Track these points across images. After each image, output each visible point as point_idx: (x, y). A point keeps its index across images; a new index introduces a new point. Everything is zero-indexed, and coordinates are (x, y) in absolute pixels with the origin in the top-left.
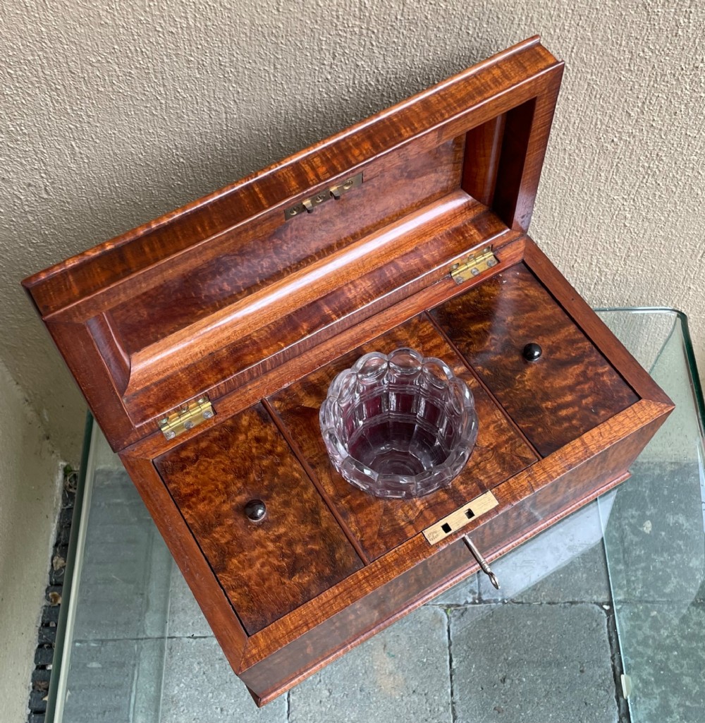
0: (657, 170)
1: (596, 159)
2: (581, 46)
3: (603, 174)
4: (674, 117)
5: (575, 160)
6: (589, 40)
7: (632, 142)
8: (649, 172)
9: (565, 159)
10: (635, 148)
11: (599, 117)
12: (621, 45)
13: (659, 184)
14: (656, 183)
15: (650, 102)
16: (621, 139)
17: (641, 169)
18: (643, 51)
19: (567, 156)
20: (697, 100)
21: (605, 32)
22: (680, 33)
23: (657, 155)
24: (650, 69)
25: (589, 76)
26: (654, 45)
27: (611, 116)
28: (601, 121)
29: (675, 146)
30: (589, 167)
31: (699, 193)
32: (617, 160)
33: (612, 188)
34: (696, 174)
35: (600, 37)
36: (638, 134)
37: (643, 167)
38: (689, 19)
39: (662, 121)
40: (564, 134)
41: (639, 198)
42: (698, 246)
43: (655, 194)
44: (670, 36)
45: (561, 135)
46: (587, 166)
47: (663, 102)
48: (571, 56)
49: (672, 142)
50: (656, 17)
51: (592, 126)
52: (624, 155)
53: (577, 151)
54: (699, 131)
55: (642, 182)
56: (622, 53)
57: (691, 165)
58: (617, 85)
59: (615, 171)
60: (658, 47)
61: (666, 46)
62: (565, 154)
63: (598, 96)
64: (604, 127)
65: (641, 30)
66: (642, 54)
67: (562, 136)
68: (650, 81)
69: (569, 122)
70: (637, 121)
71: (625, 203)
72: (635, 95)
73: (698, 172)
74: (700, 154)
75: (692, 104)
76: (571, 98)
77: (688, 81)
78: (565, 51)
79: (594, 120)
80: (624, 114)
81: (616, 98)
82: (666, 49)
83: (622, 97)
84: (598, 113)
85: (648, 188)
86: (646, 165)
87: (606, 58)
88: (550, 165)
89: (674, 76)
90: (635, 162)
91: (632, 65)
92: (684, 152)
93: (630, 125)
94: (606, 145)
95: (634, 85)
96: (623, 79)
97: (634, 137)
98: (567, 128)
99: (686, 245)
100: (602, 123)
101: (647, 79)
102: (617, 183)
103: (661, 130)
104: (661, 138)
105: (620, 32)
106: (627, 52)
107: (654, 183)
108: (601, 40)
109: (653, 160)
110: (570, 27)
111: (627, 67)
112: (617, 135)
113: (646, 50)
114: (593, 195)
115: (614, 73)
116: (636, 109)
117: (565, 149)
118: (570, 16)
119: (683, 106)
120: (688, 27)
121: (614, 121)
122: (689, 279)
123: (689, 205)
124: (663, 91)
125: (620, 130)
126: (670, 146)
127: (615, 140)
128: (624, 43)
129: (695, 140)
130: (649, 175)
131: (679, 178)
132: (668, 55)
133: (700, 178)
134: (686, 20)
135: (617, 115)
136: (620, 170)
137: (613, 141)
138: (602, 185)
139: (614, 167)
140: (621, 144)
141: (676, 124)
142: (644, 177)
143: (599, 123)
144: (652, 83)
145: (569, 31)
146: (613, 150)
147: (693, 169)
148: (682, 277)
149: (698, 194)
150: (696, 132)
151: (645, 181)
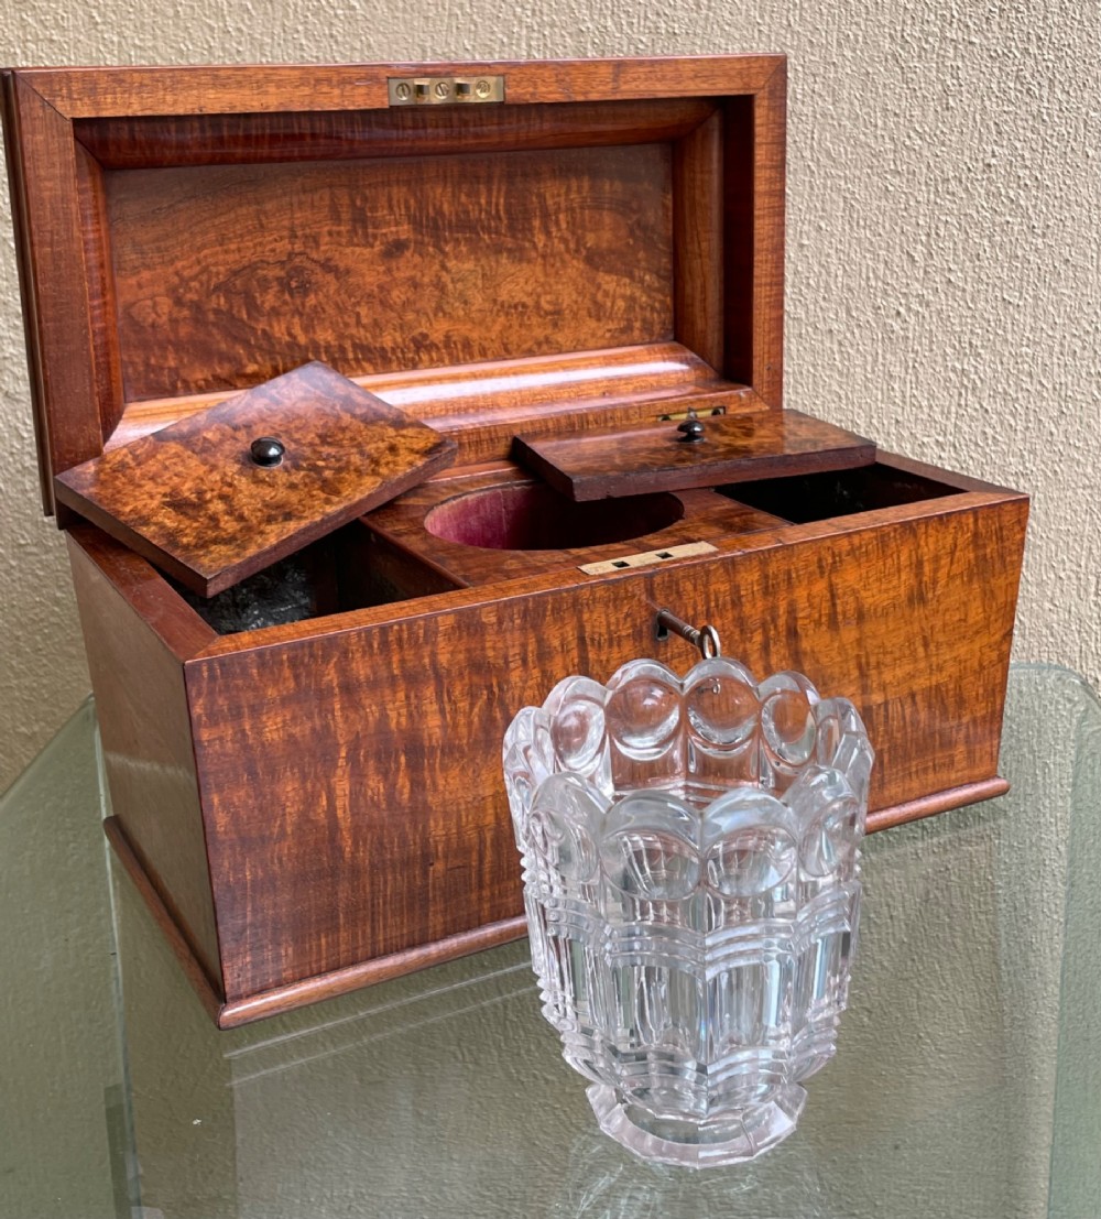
0: (976, 377)
1: (880, 352)
2: (824, 129)
3: (896, 387)
4: (977, 263)
5: (849, 354)
6: (832, 118)
7: (927, 315)
8: (965, 382)
9: (833, 352)
10: (934, 328)
11: (870, 263)
12: (876, 126)
13: (987, 411)
14: (982, 406)
15: (937, 234)
16: (909, 309)
17: (952, 375)
18: (909, 137)
19: (836, 347)
20: (1003, 230)
21: (852, 104)
22: (952, 103)
23: (971, 344)
24: (925, 170)
25: (842, 183)
26: (922, 127)
27: (886, 263)
28: (874, 272)
29: (993, 324)
30: (873, 372)
31: (1054, 430)
32: (912, 355)
33: (917, 419)
34: (1039, 387)
35: (846, 113)
36: (931, 298)
37: (954, 370)
38: (958, 79)
39: (962, 271)
40: (824, 298)
41: (962, 442)
42: (1083, 564)
43: (985, 433)
44: (939, 109)
45: (820, 299)
46: (869, 368)
47: (955, 232)
48: (812, 148)
49: (986, 315)
50: (914, 76)
51: (863, 283)
52: (920, 344)
53: (848, 335)
54: (1021, 293)
55: (960, 405)
56: (880, 140)
57: (1026, 366)
58: (884, 202)
59: (914, 379)
60: (927, 129)
61: (937, 127)
62: (832, 343)
63: (862, 223)
64: (880, 284)
65: (899, 100)
66: (908, 143)
67: (822, 303)
68: (929, 193)
69: (828, 273)
70: (926, 272)
71: (943, 455)
72: (913, 220)
73: (1040, 382)
74: (1035, 343)
75: (998, 238)
76: (823, 225)
77: (983, 191)
78: (803, 137)
79: (864, 270)
80: (905, 257)
81: (887, 225)
82: (938, 132)
83: (896, 224)
84: (868, 255)
85: (972, 418)
86: (958, 366)
87: (860, 150)
88: (813, 366)
89: (961, 182)
90: (939, 359)
91: (898, 163)
92: (1009, 337)
93: (917, 280)
94: (890, 321)
95: (907, 201)
96: (891, 188)
97: (927, 306)
98: (828, 289)
99: (1063, 561)
100: (877, 278)
101: (924, 188)
102: (921, 407)
103: (964, 290)
104: (970, 308)
105: (872, 102)
106: (887, 140)
107: (978, 407)
108: (849, 118)
109: (965, 354)
110: (804, 95)
111: (892, 167)
112: (903, 301)
113: (912, 134)
114: (889, 434)
115: (876, 178)
116: (919, 247)
117: (831, 331)
118: (801, 75)
119: (986, 243)
120: (961, 93)
121: (893, 272)
122: (1090, 656)
123: (1045, 459)
124: (951, 213)
125: (904, 290)
126: (985, 325)
127: (902, 310)
128: (880, 123)
129: (1019, 313)
130: (966, 388)
131: (1014, 396)
132: (943, 145)
133: (1045, 394)
134: (955, 82)
135: (896, 260)
136: (921, 378)
137: (898, 313)
138: (900, 410)
139: (910, 371)
140: (912, 320)
141: (984, 278)
142: (960, 394)
143: (871, 275)
144: (932, 196)
145: (803, 102)
146: (902, 333)
147: (1030, 375)
148: (1077, 649)
149: (1052, 434)
150: (1017, 294)
151: (963, 402)
